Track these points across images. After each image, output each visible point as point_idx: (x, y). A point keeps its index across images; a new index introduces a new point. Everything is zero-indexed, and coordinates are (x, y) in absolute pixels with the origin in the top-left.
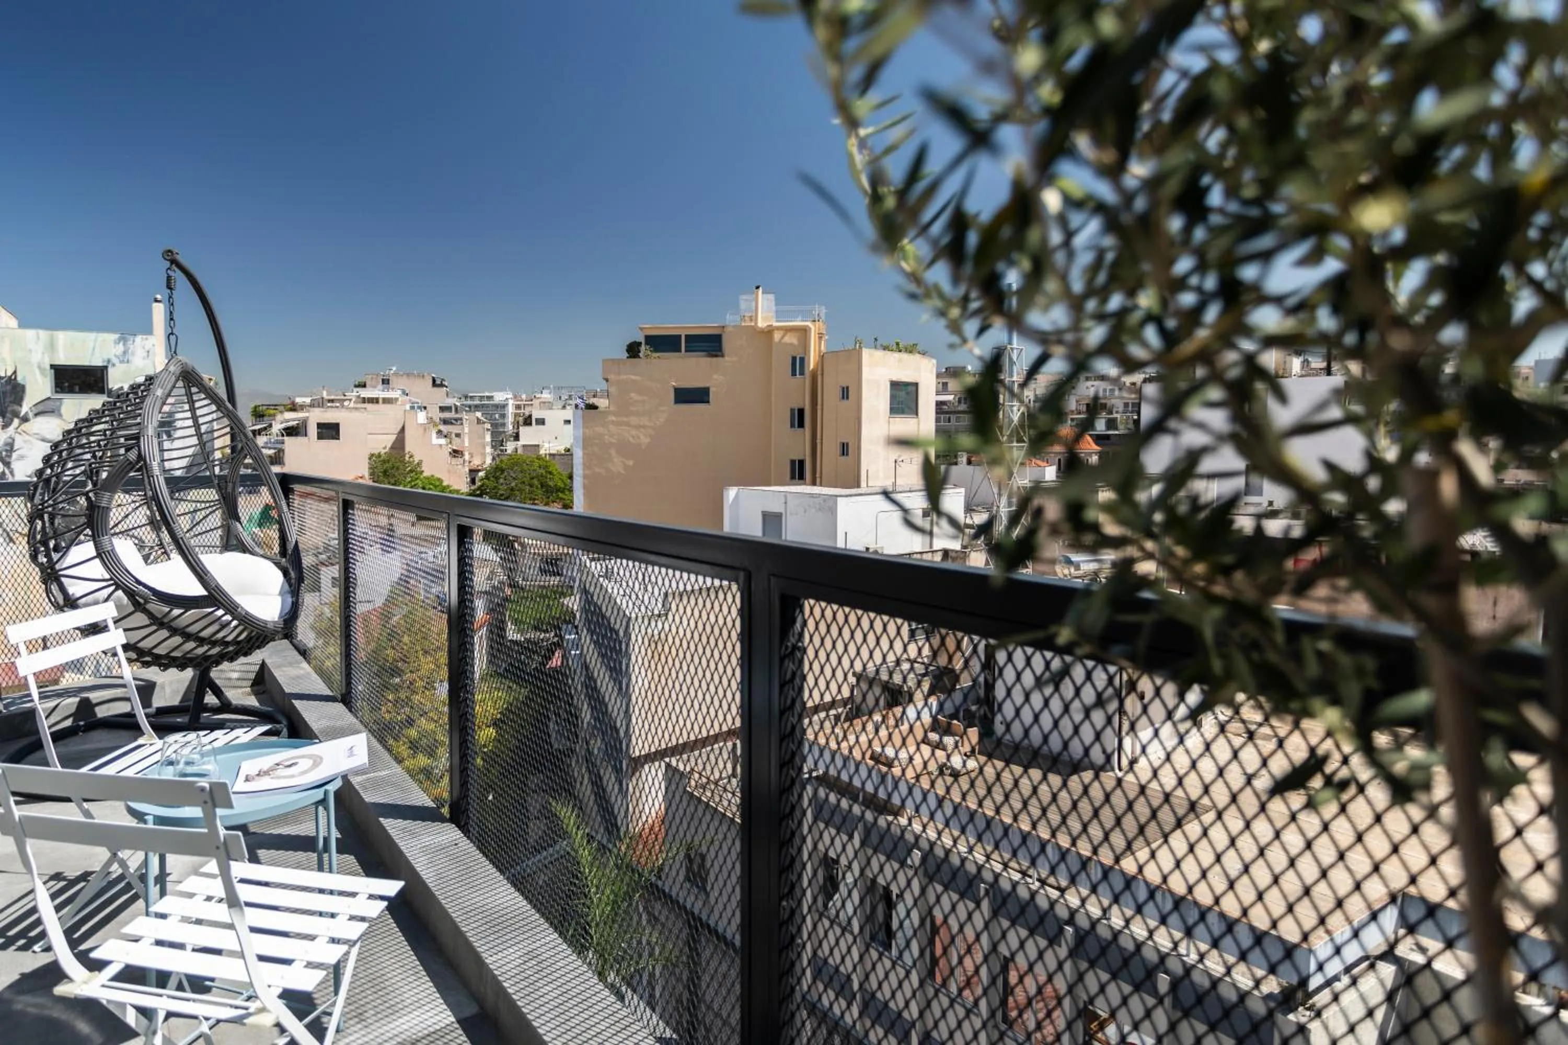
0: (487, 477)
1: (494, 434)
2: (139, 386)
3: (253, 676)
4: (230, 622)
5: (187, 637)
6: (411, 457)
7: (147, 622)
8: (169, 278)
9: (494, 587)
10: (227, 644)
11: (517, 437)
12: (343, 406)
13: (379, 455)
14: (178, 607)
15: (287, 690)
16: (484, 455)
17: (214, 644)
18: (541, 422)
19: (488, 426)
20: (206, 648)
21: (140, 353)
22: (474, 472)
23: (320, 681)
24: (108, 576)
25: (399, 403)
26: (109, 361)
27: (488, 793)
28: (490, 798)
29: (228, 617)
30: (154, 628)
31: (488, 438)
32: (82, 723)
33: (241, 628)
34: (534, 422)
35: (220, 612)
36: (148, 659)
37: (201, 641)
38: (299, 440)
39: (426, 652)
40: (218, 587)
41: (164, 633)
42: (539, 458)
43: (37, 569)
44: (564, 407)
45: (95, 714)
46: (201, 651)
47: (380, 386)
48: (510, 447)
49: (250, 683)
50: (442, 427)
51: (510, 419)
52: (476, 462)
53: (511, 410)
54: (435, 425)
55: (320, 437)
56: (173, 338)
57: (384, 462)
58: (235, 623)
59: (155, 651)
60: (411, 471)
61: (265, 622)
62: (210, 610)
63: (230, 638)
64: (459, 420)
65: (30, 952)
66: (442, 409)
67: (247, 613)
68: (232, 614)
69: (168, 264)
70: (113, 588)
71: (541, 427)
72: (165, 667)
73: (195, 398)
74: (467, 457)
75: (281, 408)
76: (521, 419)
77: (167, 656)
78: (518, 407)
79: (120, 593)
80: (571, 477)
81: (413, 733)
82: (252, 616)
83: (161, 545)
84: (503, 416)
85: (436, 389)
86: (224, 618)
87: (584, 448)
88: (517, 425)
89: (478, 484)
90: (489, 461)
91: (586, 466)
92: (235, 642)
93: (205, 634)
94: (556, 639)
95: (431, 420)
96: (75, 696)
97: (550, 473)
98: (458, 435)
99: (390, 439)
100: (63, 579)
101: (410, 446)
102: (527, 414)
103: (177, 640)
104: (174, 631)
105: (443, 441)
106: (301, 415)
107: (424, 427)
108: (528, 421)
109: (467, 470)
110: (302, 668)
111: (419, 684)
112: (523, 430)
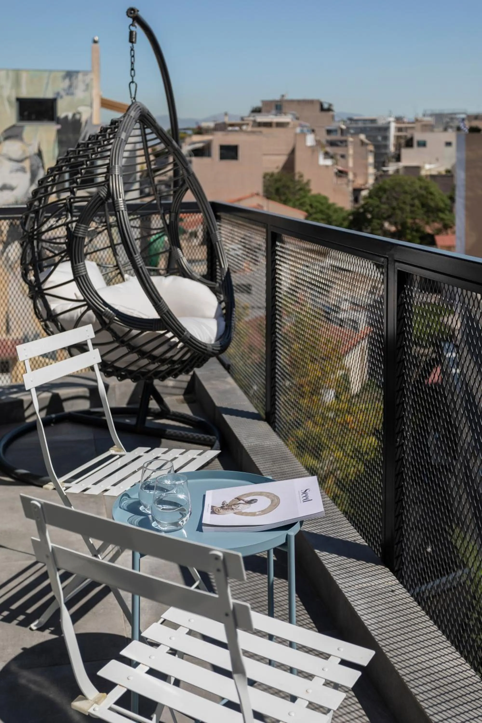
0: (370, 196)
1: (377, 156)
2: (106, 129)
3: (185, 385)
4: (177, 344)
5: (143, 354)
6: (301, 176)
7: (111, 339)
8: (131, 33)
9: (375, 301)
10: (173, 362)
11: (398, 158)
12: (241, 130)
13: (272, 175)
14: (137, 328)
15: (218, 403)
16: (366, 175)
17: (163, 361)
18: (422, 144)
19: (371, 148)
20: (156, 365)
21: (81, 86)
22: (357, 192)
23: (244, 397)
24: (82, 298)
25: (290, 126)
26: (58, 94)
27: (427, 544)
28: (429, 550)
29: (176, 339)
30: (116, 345)
31: (371, 159)
32: (53, 416)
33: (186, 349)
34: (415, 144)
35: (169, 335)
36: (110, 370)
37: (153, 359)
38: (205, 160)
39: (313, 360)
40: (169, 312)
41: (124, 350)
42: (420, 179)
43: (27, 285)
44: (445, 130)
45: (62, 409)
46: (152, 367)
47: (274, 112)
48: (391, 168)
49: (183, 391)
50: (329, 149)
51: (392, 141)
52: (359, 182)
53: (393, 133)
54: (323, 146)
55: (223, 157)
56: (133, 86)
57: (277, 181)
58: (181, 344)
59: (117, 364)
60: (301, 189)
61: (205, 345)
62: (162, 332)
63: (176, 358)
64: (344, 143)
65: (28, 629)
66: (329, 132)
67: (192, 337)
68: (179, 337)
69: (130, 21)
70: (86, 307)
71: (422, 149)
72: (122, 378)
73: (149, 137)
74: (351, 176)
75: (189, 132)
76: (403, 141)
77: (125, 369)
78: (399, 130)
79: (91, 312)
80: (452, 199)
81: (300, 433)
82: (195, 339)
83: (117, 266)
84: (386, 138)
85: (324, 114)
86: (173, 340)
87: (468, 169)
88: (398, 147)
89: (362, 202)
90: (371, 181)
91: (469, 187)
92: (180, 361)
93: (157, 353)
94: (434, 356)
95: (318, 142)
96: (48, 391)
97: (431, 194)
98: (343, 156)
99: (282, 160)
100: (47, 297)
101: (299, 167)
102: (409, 136)
103: (134, 356)
104: (132, 349)
105: (329, 162)
106: (206, 138)
107: (312, 149)
108: (409, 143)
109: (350, 189)
110: (228, 383)
111: (307, 389)
112: (405, 152)
